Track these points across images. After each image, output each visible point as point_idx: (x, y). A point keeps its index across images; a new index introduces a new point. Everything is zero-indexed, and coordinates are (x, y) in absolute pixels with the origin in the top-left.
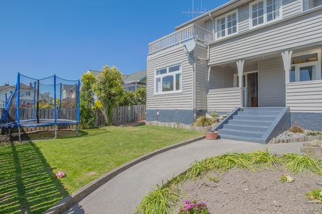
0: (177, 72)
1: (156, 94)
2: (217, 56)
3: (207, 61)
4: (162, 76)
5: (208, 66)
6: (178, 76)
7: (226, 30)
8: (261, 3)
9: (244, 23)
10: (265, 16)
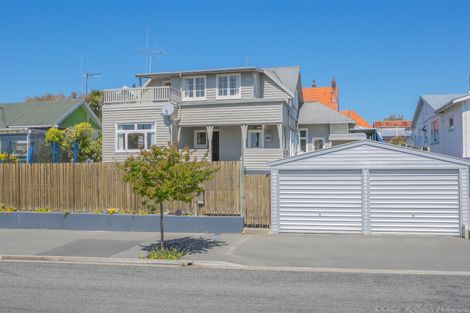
0: (149, 131)
1: (117, 151)
2: (187, 118)
3: (179, 121)
4: (127, 132)
5: (179, 126)
6: (149, 135)
7: (195, 91)
8: (226, 78)
9: (211, 90)
10: (229, 89)
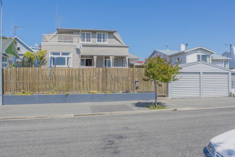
0: (68, 56)
4: (55, 56)
7: (86, 39)
8: (101, 34)
9: (94, 39)
10: (102, 40)
